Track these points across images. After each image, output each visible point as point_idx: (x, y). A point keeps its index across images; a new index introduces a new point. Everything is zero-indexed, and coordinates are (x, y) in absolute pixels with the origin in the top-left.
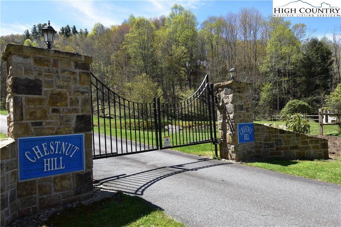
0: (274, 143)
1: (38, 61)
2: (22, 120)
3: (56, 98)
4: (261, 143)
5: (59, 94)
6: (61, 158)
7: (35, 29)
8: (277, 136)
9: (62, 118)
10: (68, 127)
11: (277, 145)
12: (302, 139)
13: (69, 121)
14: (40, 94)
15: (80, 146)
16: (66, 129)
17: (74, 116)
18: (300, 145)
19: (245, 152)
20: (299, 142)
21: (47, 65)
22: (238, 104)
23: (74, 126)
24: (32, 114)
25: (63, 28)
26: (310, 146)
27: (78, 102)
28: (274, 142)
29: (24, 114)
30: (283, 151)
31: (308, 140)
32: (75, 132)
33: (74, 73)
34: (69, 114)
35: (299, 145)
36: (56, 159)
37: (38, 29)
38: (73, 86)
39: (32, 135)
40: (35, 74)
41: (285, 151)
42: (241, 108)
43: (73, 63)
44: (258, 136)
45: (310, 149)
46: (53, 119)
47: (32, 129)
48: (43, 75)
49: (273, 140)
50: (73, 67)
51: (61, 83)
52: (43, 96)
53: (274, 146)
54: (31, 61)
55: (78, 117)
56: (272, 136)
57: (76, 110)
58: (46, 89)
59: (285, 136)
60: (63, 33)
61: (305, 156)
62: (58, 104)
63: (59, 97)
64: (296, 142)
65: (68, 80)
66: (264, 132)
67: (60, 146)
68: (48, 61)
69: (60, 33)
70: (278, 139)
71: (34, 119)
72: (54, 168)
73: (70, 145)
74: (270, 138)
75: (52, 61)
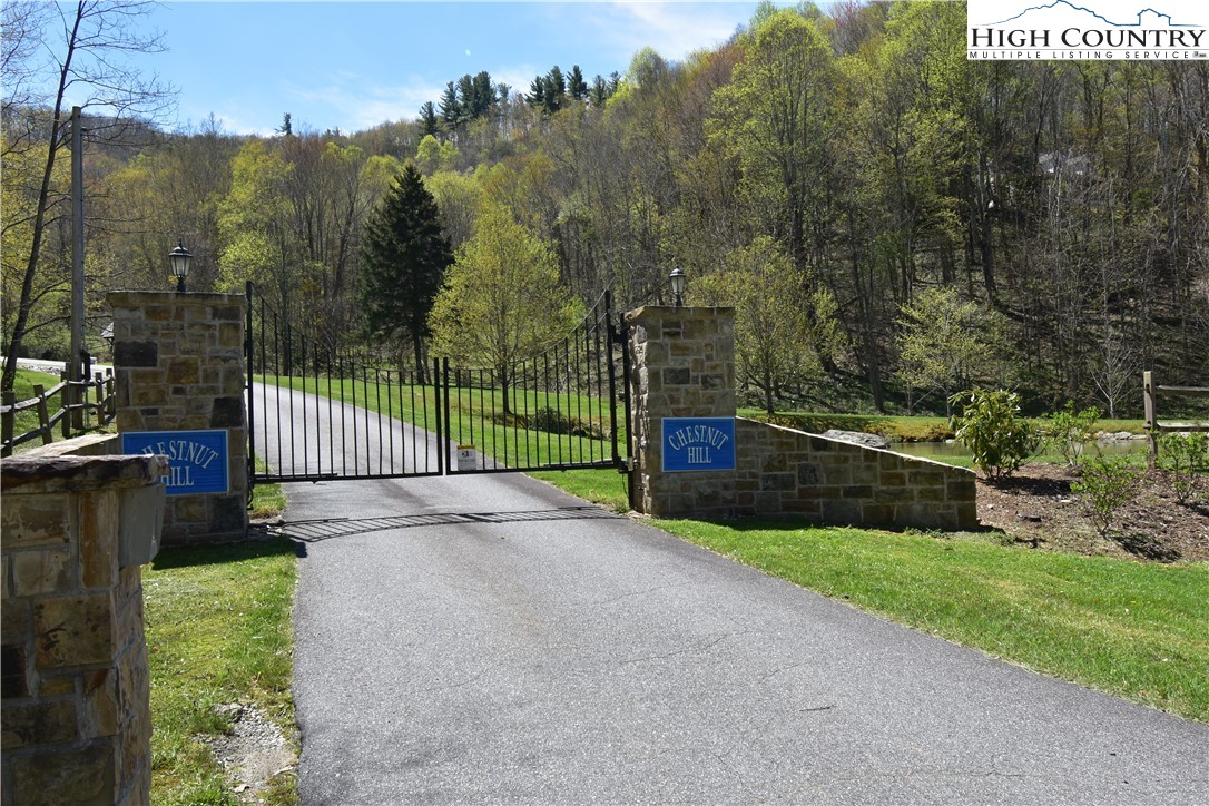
0: (793, 476)
1: (153, 313)
2: (128, 405)
3: (180, 370)
4: (754, 476)
5: (184, 363)
6: (187, 468)
7: (451, 96)
8: (805, 457)
9: (189, 402)
10: (200, 418)
11: (803, 481)
12: (883, 467)
13: (201, 407)
14: (155, 366)
15: (221, 451)
16: (196, 421)
17: (210, 398)
18: (877, 486)
19: (692, 494)
20: (875, 476)
21: (166, 318)
22: (666, 367)
23: (209, 416)
24: (143, 396)
25: (538, 79)
26: (912, 490)
27: (217, 374)
28: (796, 473)
29: (131, 397)
30: (821, 500)
31: (906, 472)
32: (212, 427)
33: (209, 327)
34: (201, 397)
35: (873, 485)
36: (179, 468)
37: (462, 94)
38: (208, 349)
39: (143, 429)
40: (147, 333)
41: (827, 500)
42: (681, 377)
43: (209, 310)
44: (747, 456)
45: (912, 499)
46: (175, 405)
47: (143, 419)
48: (160, 335)
49: (793, 468)
50: (210, 317)
51: (188, 346)
52: (158, 368)
53: (793, 486)
54: (141, 314)
55: (216, 400)
56: (790, 456)
57: (213, 390)
58: (163, 357)
59: (829, 456)
60: (539, 98)
61: (894, 519)
62: (183, 381)
63: (183, 368)
64: (865, 475)
65: (200, 339)
66: (766, 444)
67: (186, 448)
68: (167, 311)
69: (529, 100)
70: (807, 466)
71: (145, 404)
72: (176, 482)
73: (203, 447)
74: (780, 462)
75: (174, 311)
